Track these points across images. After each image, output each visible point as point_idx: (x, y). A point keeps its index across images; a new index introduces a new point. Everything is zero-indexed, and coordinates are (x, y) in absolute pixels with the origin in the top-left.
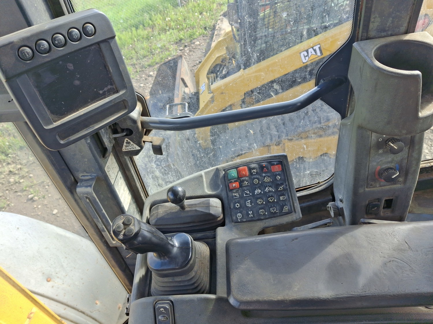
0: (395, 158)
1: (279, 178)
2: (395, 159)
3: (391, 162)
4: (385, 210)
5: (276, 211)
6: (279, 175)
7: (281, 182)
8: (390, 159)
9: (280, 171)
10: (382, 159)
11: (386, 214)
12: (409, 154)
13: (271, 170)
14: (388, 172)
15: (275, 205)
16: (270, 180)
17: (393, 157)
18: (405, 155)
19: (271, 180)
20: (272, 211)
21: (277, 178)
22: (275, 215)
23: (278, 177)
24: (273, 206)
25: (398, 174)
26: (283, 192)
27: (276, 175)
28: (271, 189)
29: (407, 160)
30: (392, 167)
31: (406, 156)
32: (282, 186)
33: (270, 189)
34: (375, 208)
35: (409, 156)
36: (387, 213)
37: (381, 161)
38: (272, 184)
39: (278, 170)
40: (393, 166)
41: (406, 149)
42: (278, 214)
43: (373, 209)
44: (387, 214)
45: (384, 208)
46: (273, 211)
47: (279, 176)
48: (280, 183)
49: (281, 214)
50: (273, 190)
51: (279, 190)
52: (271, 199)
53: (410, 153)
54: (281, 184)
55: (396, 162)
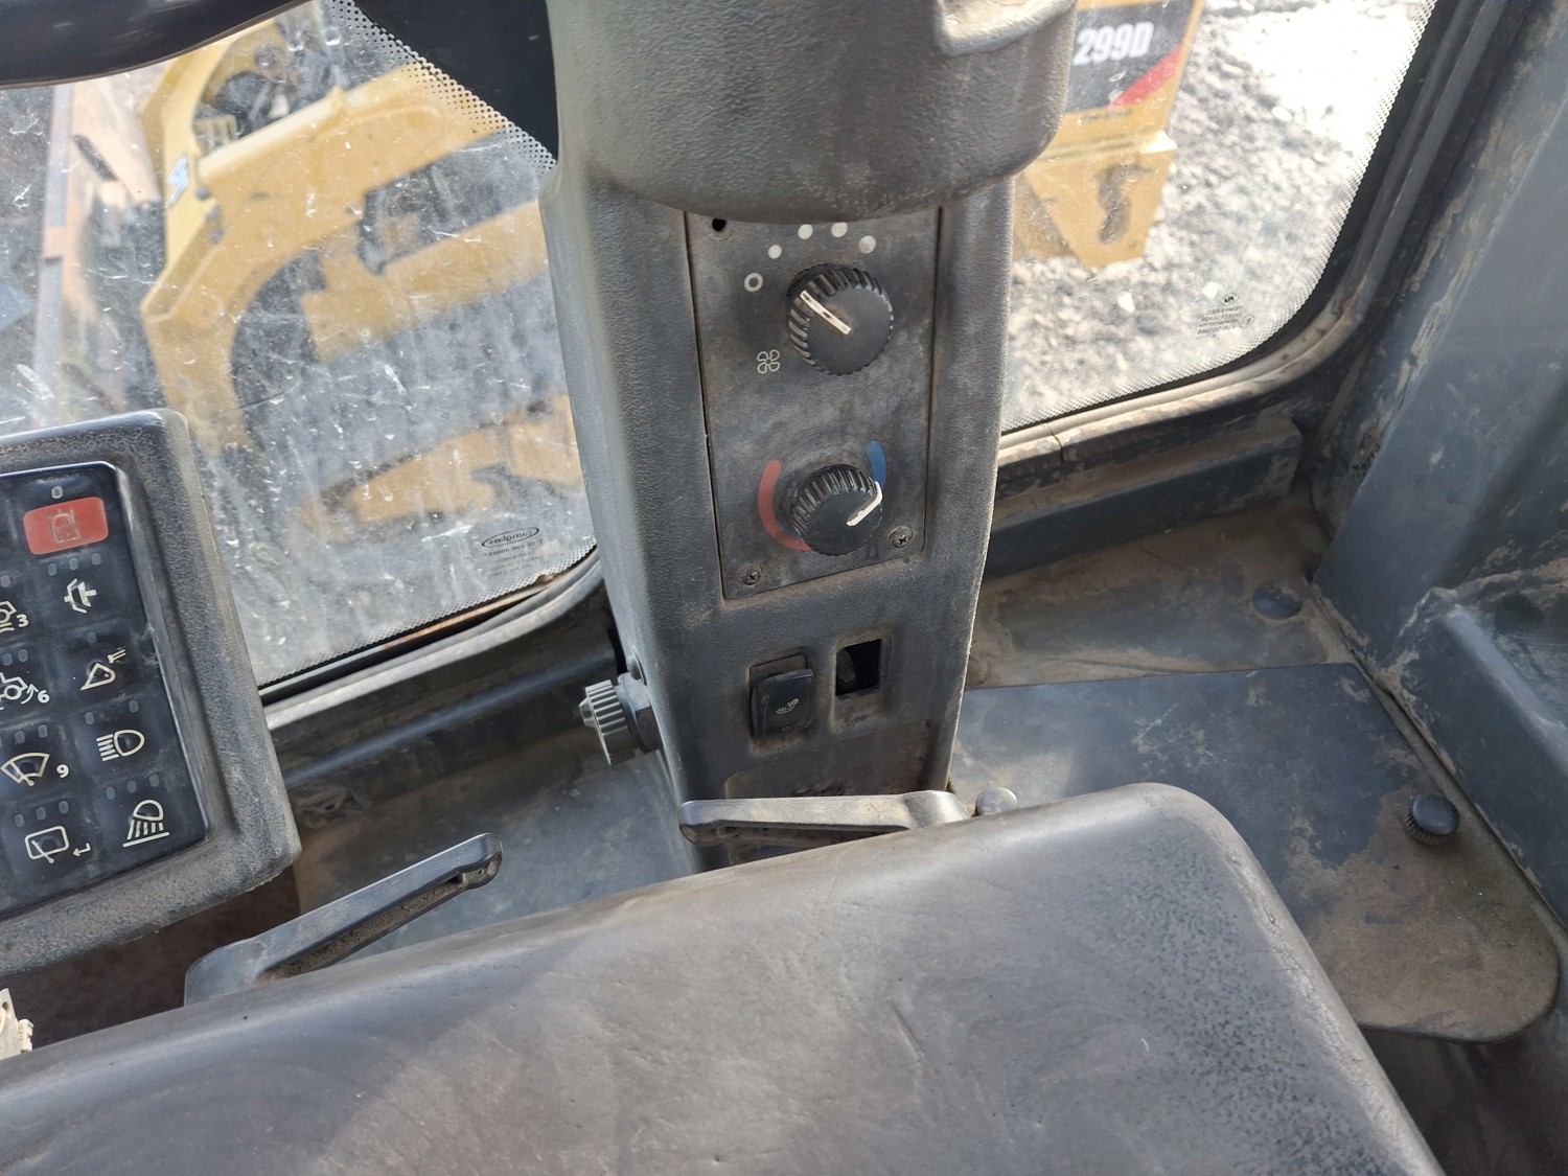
0: (858, 402)
1: (87, 593)
2: (860, 411)
3: (838, 431)
4: (851, 700)
5: (71, 849)
6: (86, 574)
7: (105, 626)
8: (831, 410)
9: (91, 545)
10: (786, 412)
11: (857, 719)
12: (936, 376)
13: (23, 544)
14: (825, 493)
15: (64, 807)
16: (14, 620)
17: (845, 397)
18: (913, 379)
19: (23, 618)
20: (35, 852)
21: (69, 598)
22: (69, 881)
23: (76, 593)
24: (42, 814)
25: (879, 498)
26: (123, 697)
27: (65, 577)
28: (20, 691)
29: (923, 411)
30: (846, 461)
31: (919, 387)
32: (111, 658)
33: (12, 692)
34: (790, 704)
35: (936, 382)
36: (860, 714)
37: (779, 426)
38: (31, 650)
39: (77, 539)
40: (852, 454)
41: (915, 341)
42: (92, 869)
43: (781, 711)
44: (863, 718)
45: (841, 691)
46: (45, 855)
47: (82, 587)
48: (91, 637)
49: (112, 867)
50: (43, 698)
51: (87, 686)
52: (26, 767)
53: (936, 367)
54: (101, 638)
55: (864, 430)
